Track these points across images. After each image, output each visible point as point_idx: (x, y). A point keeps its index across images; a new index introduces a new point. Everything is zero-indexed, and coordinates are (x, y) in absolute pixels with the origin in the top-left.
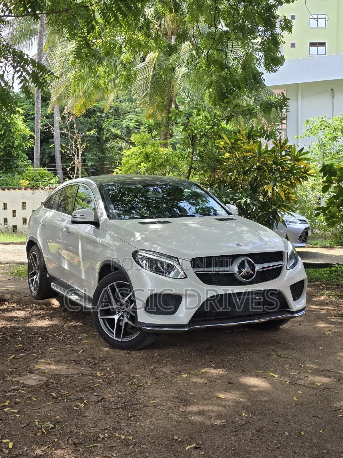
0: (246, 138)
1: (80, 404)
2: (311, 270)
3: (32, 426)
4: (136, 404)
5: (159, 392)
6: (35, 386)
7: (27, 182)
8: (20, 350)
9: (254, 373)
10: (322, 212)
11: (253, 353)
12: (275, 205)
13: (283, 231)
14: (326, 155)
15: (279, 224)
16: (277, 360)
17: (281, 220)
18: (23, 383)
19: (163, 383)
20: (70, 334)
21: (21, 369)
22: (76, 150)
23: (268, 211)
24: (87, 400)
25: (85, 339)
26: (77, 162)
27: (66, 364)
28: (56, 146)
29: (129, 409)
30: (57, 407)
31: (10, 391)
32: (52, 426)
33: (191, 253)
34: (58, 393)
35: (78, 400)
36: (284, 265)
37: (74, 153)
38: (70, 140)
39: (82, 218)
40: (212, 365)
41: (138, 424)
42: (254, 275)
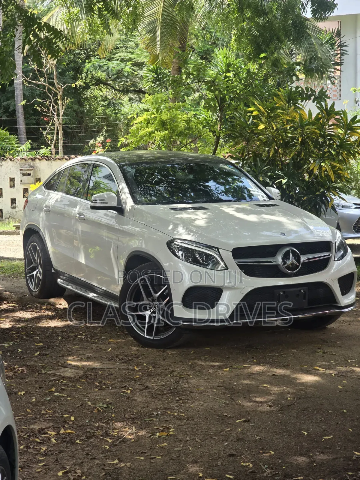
0: (285, 102)
1: (126, 391)
3: (86, 406)
4: (182, 391)
5: (202, 382)
6: (74, 377)
8: (42, 348)
9: (298, 367)
11: (297, 350)
12: (323, 186)
13: (334, 218)
15: (328, 209)
16: (323, 357)
17: (330, 206)
18: (60, 375)
19: (205, 375)
20: (91, 334)
21: (52, 364)
22: (56, 107)
23: (314, 193)
24: (132, 387)
25: (110, 339)
26: (58, 123)
27: (98, 360)
28: (17, 97)
29: (175, 395)
30: (104, 393)
31: (52, 381)
32: (105, 406)
33: (232, 242)
34: (101, 382)
35: (123, 388)
36: (331, 256)
37: (53, 112)
38: (48, 93)
39: (104, 203)
40: (255, 361)
41: (187, 405)
42: (299, 266)
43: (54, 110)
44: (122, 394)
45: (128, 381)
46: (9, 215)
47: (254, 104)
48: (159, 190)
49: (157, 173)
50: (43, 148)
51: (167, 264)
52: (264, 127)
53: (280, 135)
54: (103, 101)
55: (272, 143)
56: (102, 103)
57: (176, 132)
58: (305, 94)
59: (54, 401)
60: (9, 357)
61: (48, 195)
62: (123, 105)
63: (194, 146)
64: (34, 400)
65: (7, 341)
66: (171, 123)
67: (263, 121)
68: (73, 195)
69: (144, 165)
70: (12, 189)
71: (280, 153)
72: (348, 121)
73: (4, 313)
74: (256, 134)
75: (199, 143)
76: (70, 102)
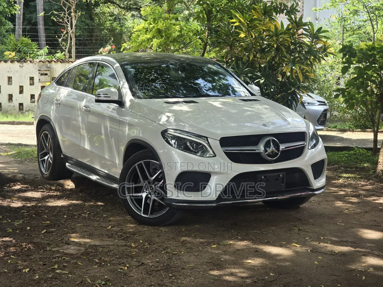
0: (262, 15)
1: (123, 267)
2: (330, 154)
3: (85, 283)
4: (175, 267)
5: (193, 258)
6: (76, 254)
7: (13, 54)
8: (49, 225)
9: (278, 244)
10: (341, 94)
11: (276, 228)
12: (294, 86)
13: (301, 113)
14: (347, 30)
15: (298, 105)
16: (299, 234)
17: (300, 102)
18: (63, 252)
19: (196, 251)
20: (94, 212)
21: (56, 241)
22: (70, 18)
23: (287, 92)
24: (129, 264)
25: (111, 217)
26: (71, 31)
27: (99, 237)
28: (39, 11)
29: (168, 271)
30: (103, 270)
31: (55, 258)
32: (103, 283)
33: (219, 132)
34: (100, 259)
35: (120, 264)
36: (306, 145)
37: (67, 22)
38: (63, 7)
39: (106, 97)
40: (239, 238)
41: (179, 281)
42: (278, 154)
43: (68, 21)
44: (119, 270)
45: (126, 258)
46: (29, 108)
47: (236, 16)
48: (155, 87)
49: (154, 72)
50: (58, 53)
51: (162, 151)
52: (245, 35)
53: (257, 42)
54: (111, 16)
55: (251, 49)
56: (109, 18)
57: (170, 39)
58: (279, 8)
59: (56, 278)
60: (18, 234)
61: (59, 90)
62: (127, 21)
63: (185, 51)
64: (37, 277)
65: (17, 219)
66: (166, 31)
67: (244, 30)
68: (82, 91)
69: (143, 65)
70: (32, 86)
71: (258, 58)
72: (315, 32)
73: (17, 193)
74: (237, 41)
75: (189, 48)
76: (81, 14)
